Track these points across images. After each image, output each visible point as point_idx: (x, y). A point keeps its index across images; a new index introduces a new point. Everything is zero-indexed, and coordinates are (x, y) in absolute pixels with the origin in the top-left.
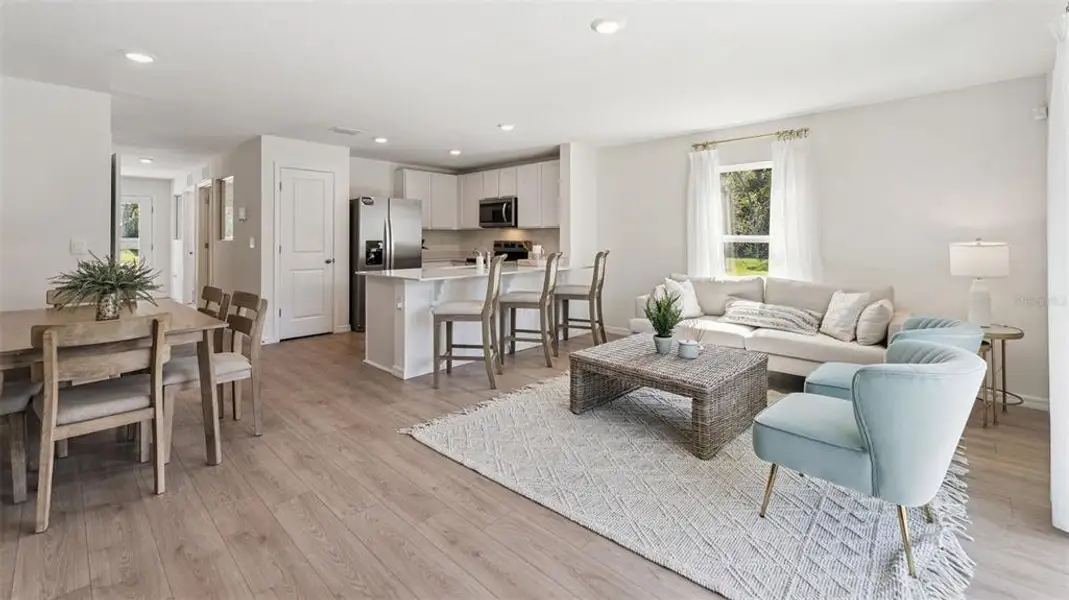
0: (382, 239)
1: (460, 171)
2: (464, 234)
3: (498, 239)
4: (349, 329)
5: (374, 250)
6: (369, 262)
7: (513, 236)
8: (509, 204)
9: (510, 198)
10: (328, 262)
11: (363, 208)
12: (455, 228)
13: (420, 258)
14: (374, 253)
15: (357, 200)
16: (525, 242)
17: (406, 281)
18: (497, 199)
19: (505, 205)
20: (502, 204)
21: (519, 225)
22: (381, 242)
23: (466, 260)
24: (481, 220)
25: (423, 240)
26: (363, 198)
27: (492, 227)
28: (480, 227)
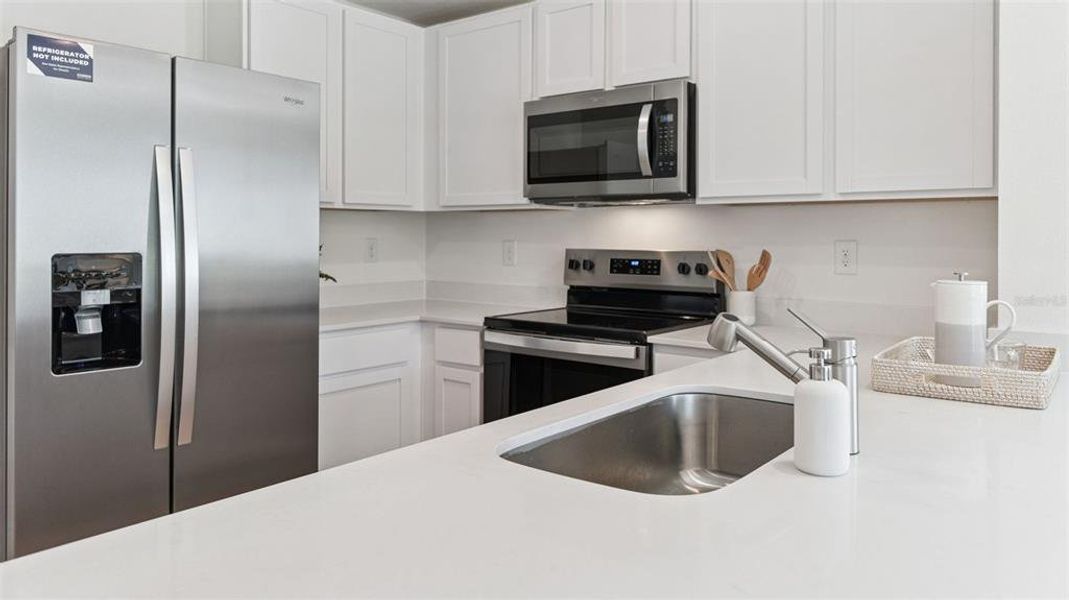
0: (139, 244)
3: (581, 243)
8: (668, 107)
11: (32, 92)
12: (421, 208)
15: (5, 49)
16: (716, 254)
20: (635, 110)
21: (703, 190)
23: (480, 322)
24: (535, 175)
25: (321, 247)
26: (33, 40)
27: (568, 200)
28: (526, 201)
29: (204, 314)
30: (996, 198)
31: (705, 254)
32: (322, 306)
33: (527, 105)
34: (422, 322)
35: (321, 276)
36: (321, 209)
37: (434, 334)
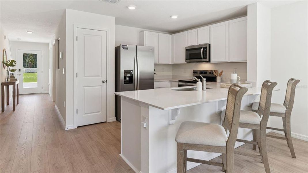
0: (133, 69)
1: (172, 32)
2: (175, 66)
3: (195, 69)
4: (115, 120)
5: (128, 75)
6: (126, 82)
7: (205, 67)
8: (206, 48)
9: (206, 44)
10: (103, 82)
11: (122, 51)
12: (171, 63)
13: (153, 79)
14: (129, 77)
15: (119, 46)
16: (214, 71)
17: (150, 107)
18: (196, 45)
19: (202, 50)
20: (201, 48)
21: (211, 61)
22: (132, 71)
23: (178, 81)
24: (187, 58)
25: (155, 70)
26: (122, 45)
27: (194, 62)
28: (186, 62)
29: (140, 79)
30: (247, 62)
31: (212, 71)
32: (155, 79)
33: (186, 47)
34: (170, 81)
35: (155, 74)
36: (155, 64)
37: (171, 83)
